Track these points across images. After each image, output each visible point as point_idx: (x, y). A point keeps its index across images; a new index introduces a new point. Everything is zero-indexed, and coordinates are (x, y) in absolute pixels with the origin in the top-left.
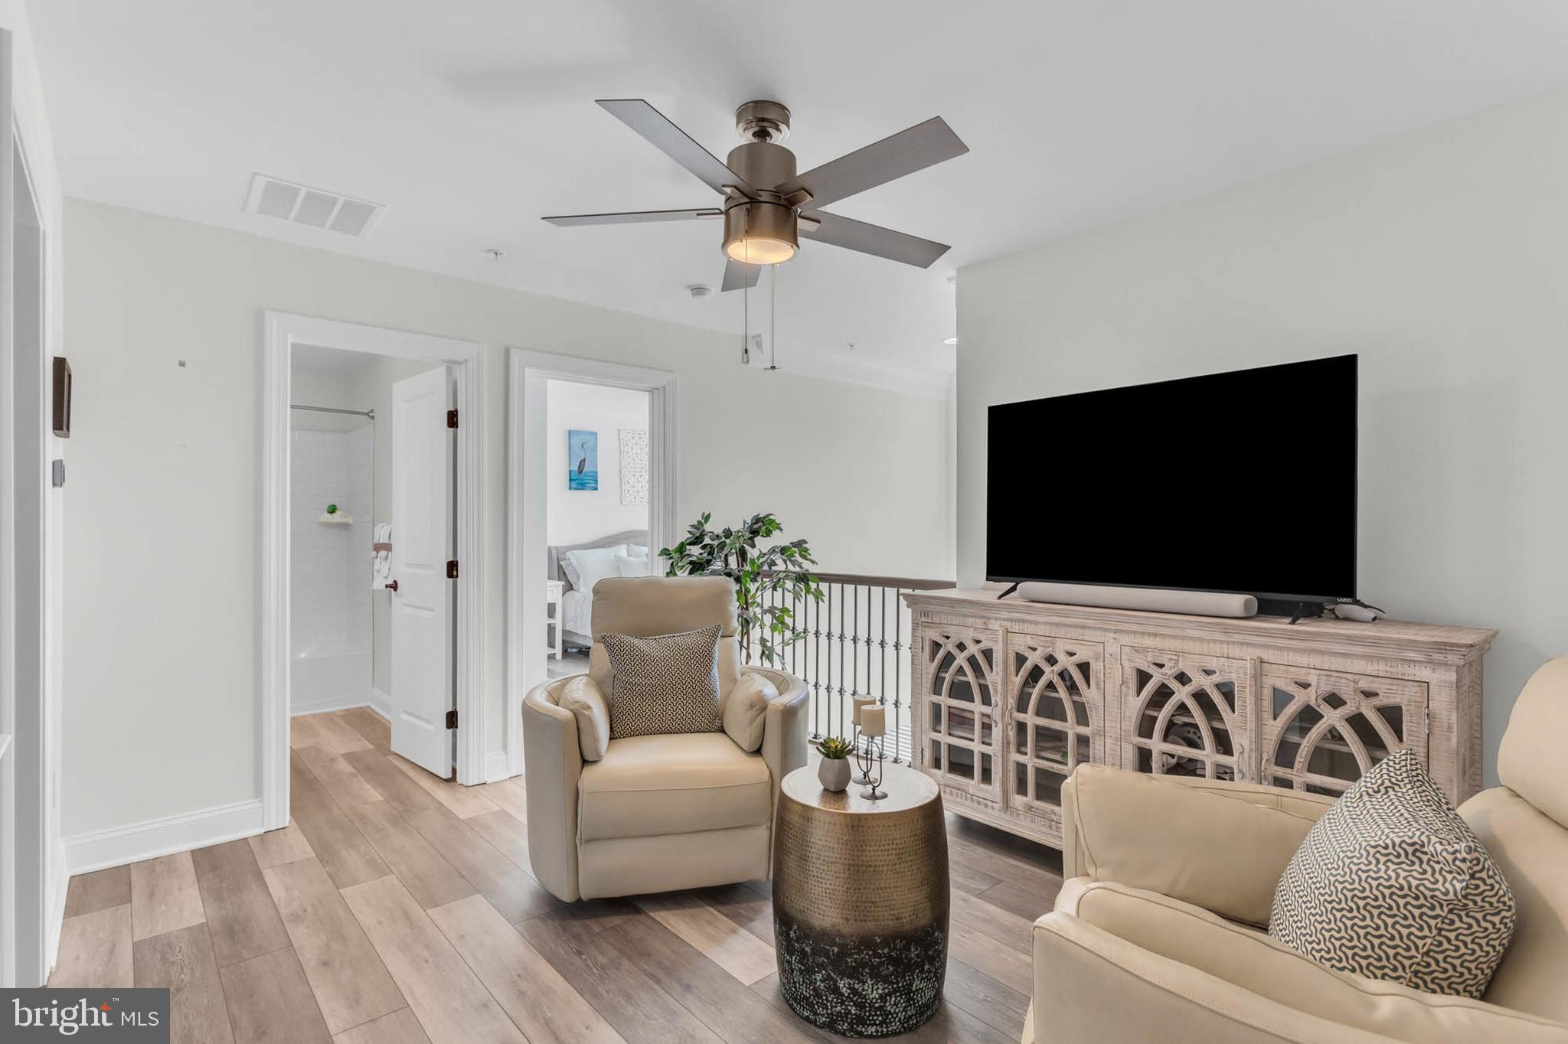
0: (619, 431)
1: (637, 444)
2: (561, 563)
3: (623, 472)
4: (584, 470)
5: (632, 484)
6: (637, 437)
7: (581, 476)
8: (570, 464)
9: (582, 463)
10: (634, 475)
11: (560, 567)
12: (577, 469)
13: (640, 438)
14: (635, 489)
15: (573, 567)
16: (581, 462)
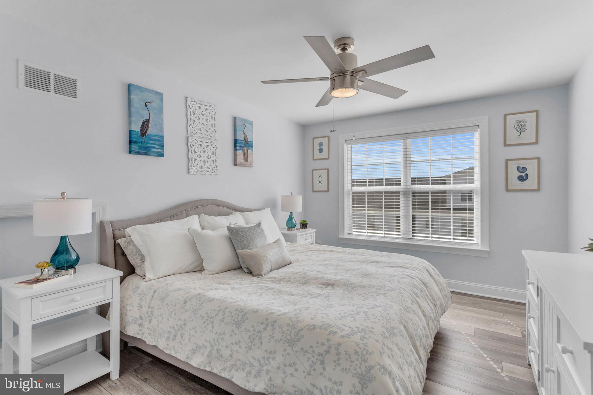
0: (186, 99)
1: (203, 115)
2: (119, 241)
3: (190, 140)
4: (147, 133)
5: (198, 153)
6: (203, 108)
7: (144, 139)
8: (130, 124)
9: (145, 124)
10: (201, 145)
11: (117, 246)
12: (139, 130)
13: (206, 109)
14: (202, 158)
15: (135, 246)
16: (144, 122)
